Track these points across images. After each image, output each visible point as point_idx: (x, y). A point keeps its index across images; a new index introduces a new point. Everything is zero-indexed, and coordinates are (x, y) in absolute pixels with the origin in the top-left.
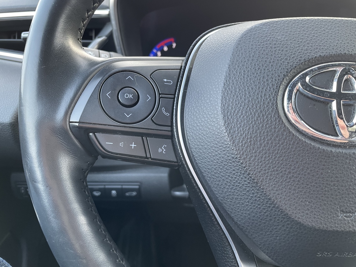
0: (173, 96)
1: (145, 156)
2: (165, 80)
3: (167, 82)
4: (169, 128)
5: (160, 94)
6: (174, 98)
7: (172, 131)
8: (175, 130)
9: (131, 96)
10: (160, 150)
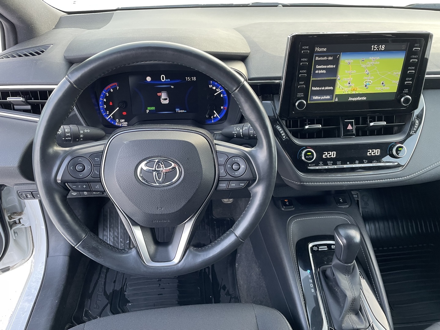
0: (100, 165)
1: (90, 190)
2: (96, 159)
3: (97, 159)
4: (99, 179)
5: (94, 165)
6: (100, 166)
7: (100, 179)
8: (102, 179)
9: (81, 167)
10: (96, 187)
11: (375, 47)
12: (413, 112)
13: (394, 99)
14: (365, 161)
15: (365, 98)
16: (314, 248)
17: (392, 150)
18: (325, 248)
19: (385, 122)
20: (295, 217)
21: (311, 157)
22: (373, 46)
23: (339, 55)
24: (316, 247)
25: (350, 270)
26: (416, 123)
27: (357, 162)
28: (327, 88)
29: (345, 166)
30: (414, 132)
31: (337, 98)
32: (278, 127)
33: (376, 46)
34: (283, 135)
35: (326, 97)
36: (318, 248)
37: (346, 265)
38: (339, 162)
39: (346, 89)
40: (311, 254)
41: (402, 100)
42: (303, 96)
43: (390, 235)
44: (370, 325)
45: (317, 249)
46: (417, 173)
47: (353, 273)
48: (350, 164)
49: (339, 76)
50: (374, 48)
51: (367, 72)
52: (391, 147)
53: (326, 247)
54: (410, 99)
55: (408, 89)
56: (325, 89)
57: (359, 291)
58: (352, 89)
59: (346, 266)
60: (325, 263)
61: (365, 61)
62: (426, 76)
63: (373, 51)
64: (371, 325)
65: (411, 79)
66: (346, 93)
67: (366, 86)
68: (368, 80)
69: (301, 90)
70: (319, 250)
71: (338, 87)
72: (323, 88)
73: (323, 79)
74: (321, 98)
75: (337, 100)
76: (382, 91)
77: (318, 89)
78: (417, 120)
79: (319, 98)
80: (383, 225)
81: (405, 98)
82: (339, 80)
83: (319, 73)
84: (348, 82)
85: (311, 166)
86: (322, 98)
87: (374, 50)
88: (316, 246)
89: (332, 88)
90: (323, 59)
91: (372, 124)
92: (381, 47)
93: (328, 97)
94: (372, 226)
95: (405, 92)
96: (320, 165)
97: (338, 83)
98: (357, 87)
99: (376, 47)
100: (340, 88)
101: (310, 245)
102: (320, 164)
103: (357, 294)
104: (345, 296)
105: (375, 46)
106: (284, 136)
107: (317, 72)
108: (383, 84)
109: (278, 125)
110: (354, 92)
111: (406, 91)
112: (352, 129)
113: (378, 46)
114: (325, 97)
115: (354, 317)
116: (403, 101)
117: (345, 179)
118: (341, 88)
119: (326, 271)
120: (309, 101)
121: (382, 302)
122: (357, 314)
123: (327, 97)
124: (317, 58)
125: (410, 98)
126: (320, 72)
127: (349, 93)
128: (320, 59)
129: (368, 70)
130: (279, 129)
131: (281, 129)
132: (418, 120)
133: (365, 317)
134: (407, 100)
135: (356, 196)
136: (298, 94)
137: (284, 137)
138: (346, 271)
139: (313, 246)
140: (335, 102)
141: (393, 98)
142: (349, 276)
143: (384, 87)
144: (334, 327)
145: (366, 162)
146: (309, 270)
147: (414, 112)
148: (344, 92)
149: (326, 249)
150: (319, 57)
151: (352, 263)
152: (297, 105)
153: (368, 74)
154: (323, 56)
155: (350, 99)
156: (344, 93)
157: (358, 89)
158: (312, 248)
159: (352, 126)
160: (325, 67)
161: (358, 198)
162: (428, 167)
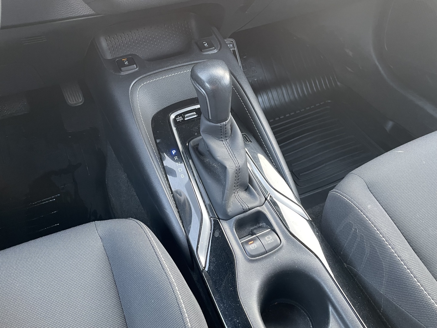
16: (178, 118)
18: (194, 115)
20: (140, 80)
24: (181, 117)
25: (226, 131)
36: (184, 118)
37: (219, 124)
40: (174, 129)
43: (285, 101)
44: (266, 199)
45: (182, 119)
47: (232, 136)
53: (195, 113)
57: (244, 157)
59: (218, 126)
60: (196, 134)
64: (268, 198)
70: (186, 119)
80: (276, 93)
88: (180, 115)
94: (265, 97)
101: (172, 116)
103: (241, 162)
104: (224, 168)
115: (243, 195)
119: (198, 145)
121: (278, 165)
122: (247, 189)
133: (258, 190)
135: (231, 45)
138: (222, 135)
139: (176, 117)
142: (227, 141)
144: (218, 216)
146: (175, 151)
149: (196, 116)
151: (227, 120)
158: (175, 120)
161: (235, 48)
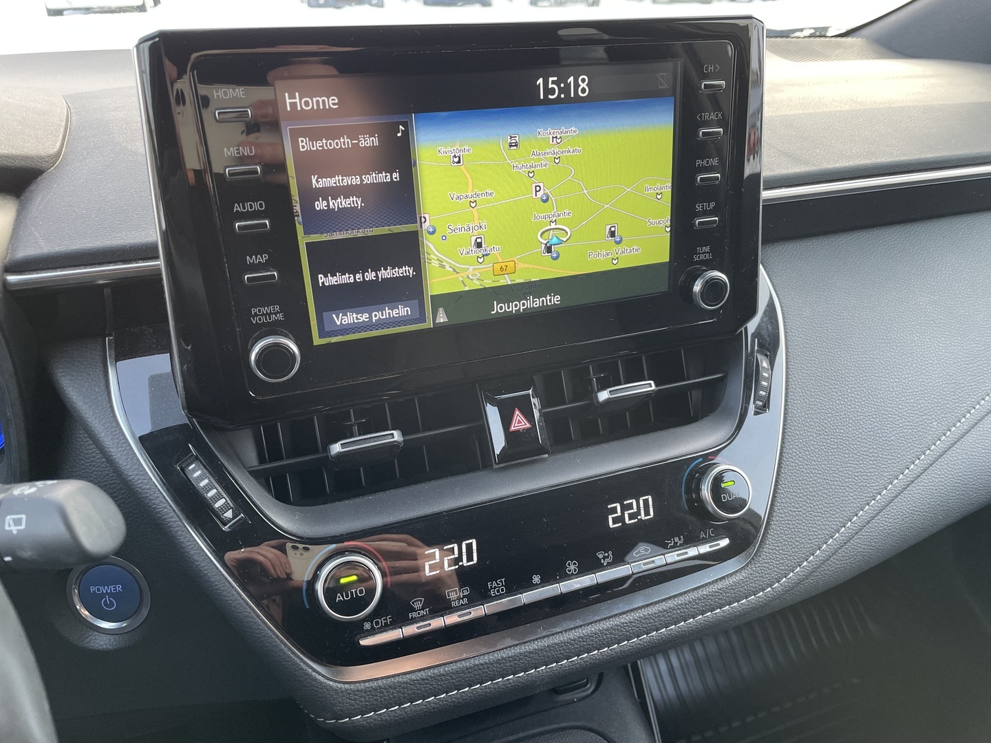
11: (550, 86)
12: (743, 329)
13: (664, 288)
14: (604, 558)
15: (556, 300)
17: (698, 490)
19: (652, 382)
21: (359, 591)
22: (540, 81)
23: (405, 124)
26: (763, 368)
27: (572, 567)
28: (385, 274)
29: (526, 597)
30: (761, 403)
31: (441, 310)
32: (194, 471)
33: (553, 82)
34: (217, 505)
35: (395, 313)
38: (497, 585)
39: (471, 268)
41: (697, 287)
42: (280, 317)
46: (805, 563)
48: (546, 581)
49: (427, 216)
50: (549, 91)
51: (542, 192)
52: (691, 475)
54: (725, 284)
55: (708, 248)
56: (377, 276)
58: (497, 266)
61: (520, 145)
62: (766, 194)
63: (547, 102)
65: (712, 205)
66: (476, 285)
67: (549, 250)
68: (553, 226)
69: (263, 294)
71: (435, 264)
72: (370, 276)
73: (360, 235)
74: (370, 317)
75: (442, 318)
76: (615, 262)
77: (347, 278)
78: (764, 357)
79: (364, 317)
81: (707, 282)
82: (434, 232)
83: (329, 211)
84: (474, 238)
85: (372, 632)
86: (377, 316)
87: (550, 97)
89: (407, 271)
90: (334, 144)
91: (603, 396)
92: (577, 85)
93: (402, 311)
95: (702, 257)
96: (414, 615)
97: (432, 248)
98: (515, 259)
99: (555, 86)
100: (443, 267)
102: (414, 610)
105: (551, 79)
106: (225, 508)
107: (320, 205)
108: (612, 234)
109: (197, 458)
110: (505, 281)
111: (704, 253)
112: (528, 429)
113: (562, 79)
114: (387, 313)
116: (702, 292)
117: (536, 656)
118: (448, 268)
120: (321, 337)
123: (395, 311)
124: (304, 144)
125: (724, 277)
126: (334, 204)
127: (488, 283)
128: (318, 145)
129: (541, 185)
130: (200, 478)
131: (206, 481)
132: (766, 355)
134: (713, 288)
136: (254, 311)
137: (229, 514)
140: (439, 329)
141: (662, 286)
143: (619, 247)
145: (607, 560)
147: (746, 329)
148: (467, 281)
150: (314, 135)
152: (257, 361)
153: (545, 201)
154: (333, 134)
155: (498, 308)
156: (467, 289)
157: (520, 266)
159: (529, 415)
160: (356, 180)
162: (838, 531)
